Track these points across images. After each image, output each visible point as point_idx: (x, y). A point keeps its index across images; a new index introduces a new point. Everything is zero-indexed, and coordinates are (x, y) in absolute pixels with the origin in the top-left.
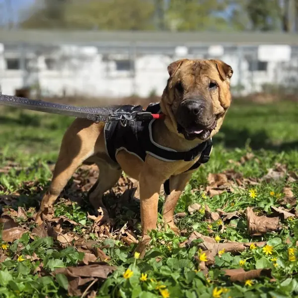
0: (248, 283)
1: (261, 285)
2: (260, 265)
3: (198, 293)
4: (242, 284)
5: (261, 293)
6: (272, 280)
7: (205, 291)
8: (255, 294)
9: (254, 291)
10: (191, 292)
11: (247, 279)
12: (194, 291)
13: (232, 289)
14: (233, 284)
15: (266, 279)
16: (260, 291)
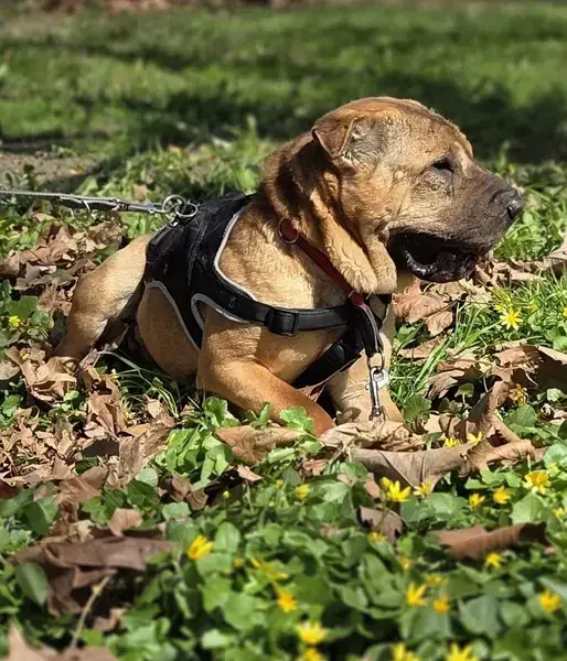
0: (493, 559)
1: (522, 564)
2: (522, 516)
3: (371, 592)
4: (478, 563)
5: (520, 582)
6: (549, 550)
7: (389, 587)
8: (508, 585)
9: (505, 578)
10: (354, 589)
11: (489, 551)
12: (363, 586)
13: (454, 576)
14: (458, 564)
15: (535, 548)
16: (520, 578)
